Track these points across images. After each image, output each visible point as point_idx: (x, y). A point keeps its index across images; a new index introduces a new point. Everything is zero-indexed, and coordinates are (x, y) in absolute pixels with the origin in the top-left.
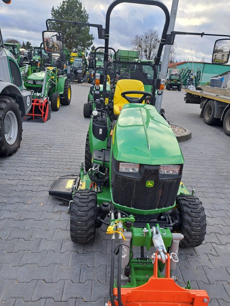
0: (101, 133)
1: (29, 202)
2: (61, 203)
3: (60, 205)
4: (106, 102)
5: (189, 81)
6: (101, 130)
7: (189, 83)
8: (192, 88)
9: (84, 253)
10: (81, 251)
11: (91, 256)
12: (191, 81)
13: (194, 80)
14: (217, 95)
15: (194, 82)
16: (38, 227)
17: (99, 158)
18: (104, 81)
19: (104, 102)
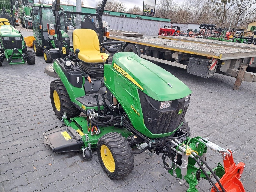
0: (78, 81)
1: (35, 168)
2: (68, 156)
3: (68, 157)
4: (63, 51)
5: (67, 22)
6: (78, 78)
7: (68, 23)
8: (72, 28)
9: (127, 184)
10: (124, 184)
11: (134, 183)
12: (69, 21)
13: (71, 21)
14: (114, 36)
15: (72, 23)
16: (70, 184)
17: (90, 104)
18: (59, 31)
19: (61, 51)
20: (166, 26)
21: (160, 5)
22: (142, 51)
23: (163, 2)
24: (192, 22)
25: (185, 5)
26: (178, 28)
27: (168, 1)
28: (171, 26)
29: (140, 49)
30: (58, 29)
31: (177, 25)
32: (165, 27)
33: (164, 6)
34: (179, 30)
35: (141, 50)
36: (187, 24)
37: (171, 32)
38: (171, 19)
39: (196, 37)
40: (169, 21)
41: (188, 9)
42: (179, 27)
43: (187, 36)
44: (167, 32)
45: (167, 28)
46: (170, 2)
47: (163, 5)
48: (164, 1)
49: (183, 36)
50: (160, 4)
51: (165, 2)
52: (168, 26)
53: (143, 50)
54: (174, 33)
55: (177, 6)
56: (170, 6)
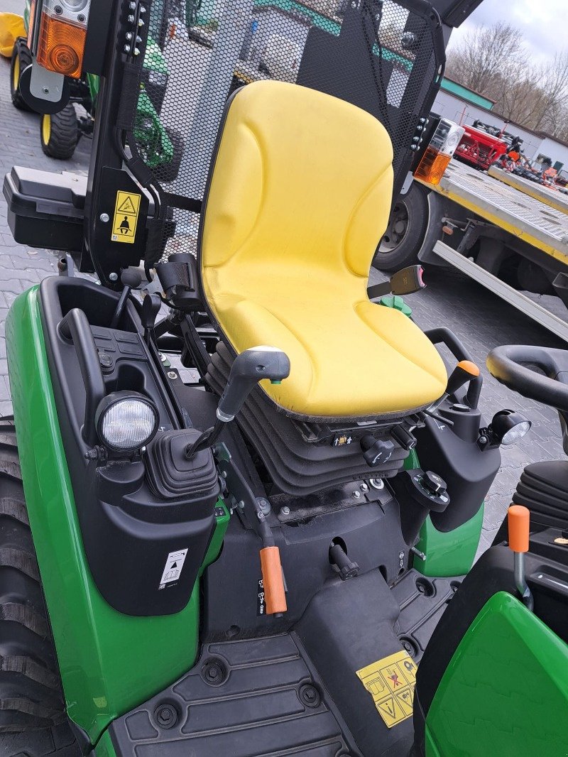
18: (122, 49)
19: (105, 217)
20: (480, 124)
21: (477, 46)
22: (449, 230)
23: (488, 37)
24: (553, 135)
25: (551, 73)
26: (516, 141)
27: (503, 40)
28: (495, 129)
29: (444, 220)
30: (119, 27)
31: (516, 132)
32: (475, 125)
33: (485, 53)
34: (517, 149)
35: (445, 224)
36: (542, 135)
37: (494, 151)
38: (493, 103)
39: (561, 191)
40: (488, 106)
41: (556, 87)
42: (521, 141)
43: (537, 178)
44: (481, 145)
45: (481, 131)
46: (509, 43)
47: (483, 46)
48: (492, 37)
49: (524, 175)
50: (477, 40)
51: (495, 38)
52: (488, 126)
53: (454, 229)
54: (501, 155)
55: (524, 64)
56: (505, 59)
